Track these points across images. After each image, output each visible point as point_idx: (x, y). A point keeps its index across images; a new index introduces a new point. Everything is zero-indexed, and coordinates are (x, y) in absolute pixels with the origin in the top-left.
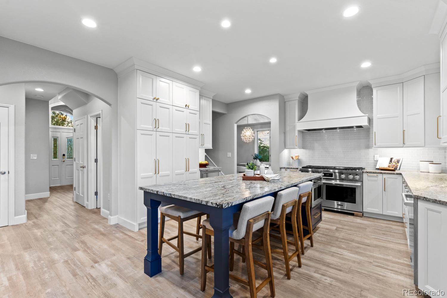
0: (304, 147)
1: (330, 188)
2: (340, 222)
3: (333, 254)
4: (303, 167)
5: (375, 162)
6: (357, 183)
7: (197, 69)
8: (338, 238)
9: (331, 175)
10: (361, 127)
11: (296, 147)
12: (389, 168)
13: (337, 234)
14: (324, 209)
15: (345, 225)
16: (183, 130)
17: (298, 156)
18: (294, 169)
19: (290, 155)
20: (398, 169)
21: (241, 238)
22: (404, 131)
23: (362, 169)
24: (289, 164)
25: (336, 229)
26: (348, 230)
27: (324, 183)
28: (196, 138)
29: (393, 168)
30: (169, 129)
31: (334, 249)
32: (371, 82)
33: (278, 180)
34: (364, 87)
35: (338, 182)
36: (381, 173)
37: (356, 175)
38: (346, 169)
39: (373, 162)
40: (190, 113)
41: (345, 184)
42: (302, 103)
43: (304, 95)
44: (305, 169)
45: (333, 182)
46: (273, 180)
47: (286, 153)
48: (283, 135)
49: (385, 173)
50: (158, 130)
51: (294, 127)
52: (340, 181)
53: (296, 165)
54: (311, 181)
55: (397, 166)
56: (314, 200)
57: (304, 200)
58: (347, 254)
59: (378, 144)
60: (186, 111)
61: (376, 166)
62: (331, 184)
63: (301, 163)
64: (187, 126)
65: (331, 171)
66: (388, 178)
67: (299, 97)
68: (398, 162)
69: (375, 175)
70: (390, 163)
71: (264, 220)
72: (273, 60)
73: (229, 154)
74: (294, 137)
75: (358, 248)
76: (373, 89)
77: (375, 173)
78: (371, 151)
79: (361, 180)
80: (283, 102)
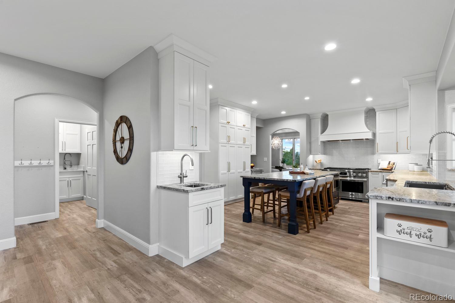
0: (325, 153)
1: (345, 183)
2: (352, 205)
3: (346, 217)
4: (324, 169)
5: (378, 164)
6: (365, 179)
7: (254, 102)
8: (350, 211)
9: (346, 174)
10: (368, 139)
11: (319, 154)
12: (388, 169)
13: (349, 210)
14: (341, 198)
15: (355, 206)
16: (242, 142)
17: (321, 160)
18: (318, 169)
19: (314, 160)
20: (393, 169)
21: (302, 197)
22: (397, 142)
23: (368, 169)
24: (313, 166)
25: (349, 208)
26: (356, 208)
27: (340, 179)
28: (249, 148)
29: (390, 169)
30: (234, 142)
31: (346, 216)
32: (375, 107)
33: (313, 173)
34: (370, 110)
35: (352, 179)
36: (381, 172)
37: (364, 173)
38: (356, 169)
39: (377, 164)
40: (246, 130)
41: (357, 179)
42: (324, 120)
43: (325, 115)
44: (325, 169)
45: (348, 179)
46: (310, 173)
47: (311, 157)
48: (309, 145)
49: (383, 172)
50: (229, 143)
51: (318, 139)
52: (354, 178)
53: (319, 167)
54: (332, 175)
55: (393, 167)
56: (334, 188)
57: (328, 186)
58: (354, 217)
59: (380, 151)
60: (244, 129)
61: (378, 167)
62: (347, 180)
63: (323, 166)
64: (244, 139)
65: (347, 171)
66: (386, 175)
67: (321, 116)
68: (394, 164)
69: (377, 173)
70: (388, 165)
71: (310, 191)
72: (307, 98)
73: (265, 159)
74: (317, 145)
75: (362, 215)
76: (377, 112)
77: (377, 172)
78: (376, 157)
79: (367, 177)
80: (309, 119)
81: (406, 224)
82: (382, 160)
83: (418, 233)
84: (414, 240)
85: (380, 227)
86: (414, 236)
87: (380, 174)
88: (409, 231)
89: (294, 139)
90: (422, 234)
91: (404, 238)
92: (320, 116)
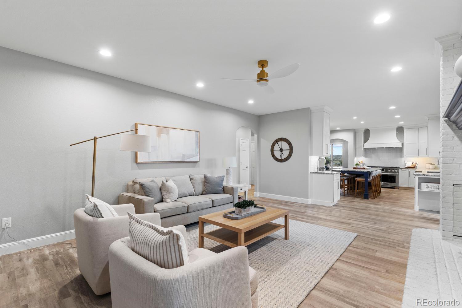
0: (366, 156)
5: (405, 164)
6: (396, 174)
9: (383, 170)
10: (398, 147)
11: (362, 157)
17: (363, 161)
21: (371, 180)
22: (419, 150)
23: (399, 167)
32: (403, 126)
34: (400, 128)
35: (388, 173)
37: (396, 170)
42: (366, 134)
43: (367, 129)
45: (385, 173)
47: (356, 159)
48: (355, 150)
49: (409, 169)
59: (407, 155)
61: (405, 166)
66: (411, 171)
74: (361, 151)
76: (405, 130)
77: (405, 169)
78: (403, 159)
79: (398, 172)
80: (355, 132)
81: (429, 184)
82: (408, 161)
83: (434, 187)
84: (433, 190)
85: (419, 187)
86: (432, 188)
87: (407, 170)
88: (431, 187)
89: (333, 144)
90: (436, 187)
91: (429, 190)
92: (363, 130)
